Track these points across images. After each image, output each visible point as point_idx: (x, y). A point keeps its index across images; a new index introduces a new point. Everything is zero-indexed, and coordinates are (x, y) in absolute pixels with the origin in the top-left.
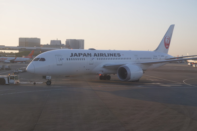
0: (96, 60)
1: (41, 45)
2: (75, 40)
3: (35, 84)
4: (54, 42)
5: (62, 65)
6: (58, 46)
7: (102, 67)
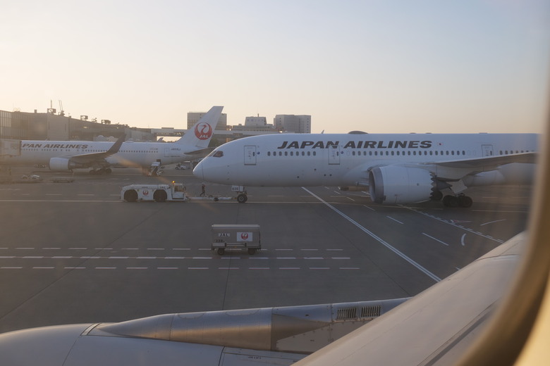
0: (347, 156)
1: (229, 127)
2: (293, 117)
3: (216, 199)
4: (252, 120)
5: (255, 165)
6: (261, 127)
7: (366, 170)
